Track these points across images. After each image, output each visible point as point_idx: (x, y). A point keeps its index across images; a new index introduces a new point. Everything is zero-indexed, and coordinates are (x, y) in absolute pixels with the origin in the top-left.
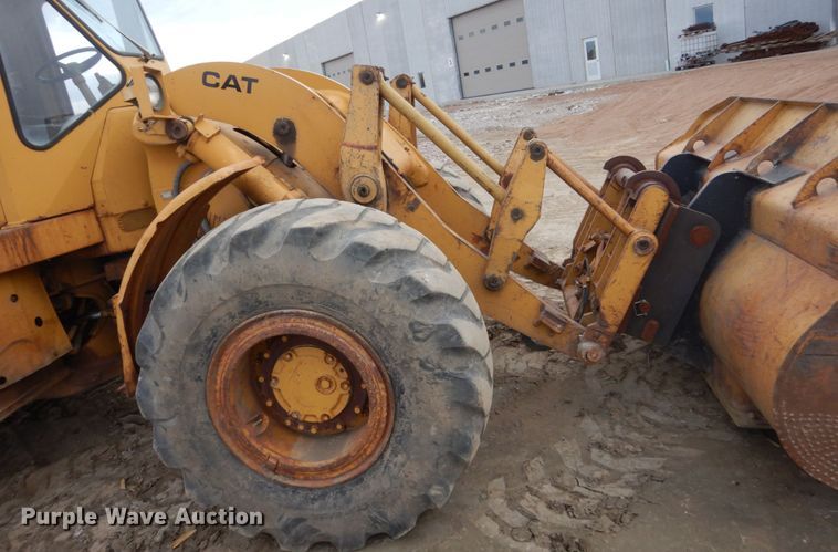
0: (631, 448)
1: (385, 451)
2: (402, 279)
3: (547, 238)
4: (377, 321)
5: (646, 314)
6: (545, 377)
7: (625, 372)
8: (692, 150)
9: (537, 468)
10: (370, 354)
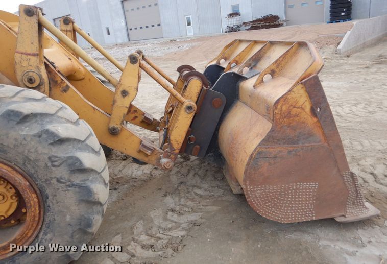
0: (187, 209)
1: (39, 233)
2: (42, 131)
3: (161, 107)
4: (27, 157)
5: (193, 142)
6: (151, 177)
7: (189, 171)
8: (220, 64)
9: (140, 226)
10: (25, 177)
